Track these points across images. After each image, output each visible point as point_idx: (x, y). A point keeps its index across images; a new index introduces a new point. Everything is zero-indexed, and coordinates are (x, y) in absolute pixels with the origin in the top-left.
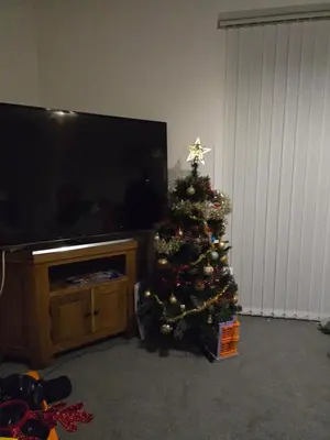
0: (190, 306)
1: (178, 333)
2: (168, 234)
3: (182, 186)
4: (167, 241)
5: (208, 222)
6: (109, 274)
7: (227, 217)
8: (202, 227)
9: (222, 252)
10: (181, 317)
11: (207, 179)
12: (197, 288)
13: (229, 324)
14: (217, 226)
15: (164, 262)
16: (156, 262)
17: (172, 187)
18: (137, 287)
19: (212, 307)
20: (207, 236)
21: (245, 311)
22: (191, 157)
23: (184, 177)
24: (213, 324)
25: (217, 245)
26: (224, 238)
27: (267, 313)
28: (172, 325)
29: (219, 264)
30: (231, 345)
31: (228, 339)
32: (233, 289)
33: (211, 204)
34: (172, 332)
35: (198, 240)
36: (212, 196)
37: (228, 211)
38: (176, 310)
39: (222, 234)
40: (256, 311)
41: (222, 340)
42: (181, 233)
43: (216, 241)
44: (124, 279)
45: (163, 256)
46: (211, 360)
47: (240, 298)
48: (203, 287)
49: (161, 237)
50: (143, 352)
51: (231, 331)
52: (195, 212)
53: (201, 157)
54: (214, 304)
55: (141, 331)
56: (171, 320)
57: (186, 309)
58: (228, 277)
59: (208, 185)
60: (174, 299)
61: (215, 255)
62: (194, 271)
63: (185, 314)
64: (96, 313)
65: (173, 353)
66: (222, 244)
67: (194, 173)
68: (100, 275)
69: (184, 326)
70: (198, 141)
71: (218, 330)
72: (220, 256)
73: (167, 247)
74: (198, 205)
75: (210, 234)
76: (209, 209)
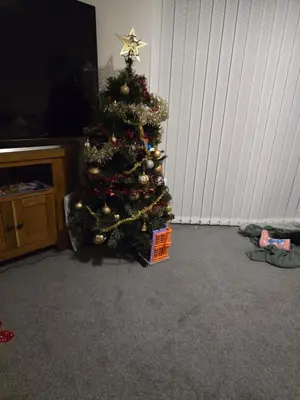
0: (124, 215)
1: (112, 242)
2: (99, 140)
3: (115, 85)
4: (99, 148)
5: (145, 127)
6: (34, 185)
7: (163, 124)
8: (138, 132)
9: (158, 161)
10: (115, 226)
11: (143, 79)
12: (133, 198)
13: (163, 232)
14: (153, 133)
15: (96, 171)
16: (87, 175)
18: (67, 199)
19: (146, 216)
20: (142, 144)
21: (176, 220)
23: (116, 75)
24: (147, 232)
25: (153, 153)
26: (160, 147)
27: (195, 220)
28: (108, 235)
29: (154, 174)
30: (163, 250)
31: (160, 245)
32: (168, 198)
33: (147, 108)
34: (106, 242)
35: (133, 147)
36: (148, 99)
37: (164, 118)
38: (109, 220)
39: (157, 142)
40: (185, 220)
41: (156, 246)
42: (114, 139)
43: (152, 149)
44: (51, 190)
45: (95, 164)
46: (144, 264)
47: (173, 207)
48: (137, 196)
49: (92, 145)
51: (163, 238)
52: (131, 116)
53: (136, 51)
54: (148, 212)
55: (73, 243)
56: (104, 230)
57: (121, 218)
58: (162, 187)
59: (144, 87)
60: (107, 210)
61: (150, 163)
62: (129, 180)
63: (119, 223)
64: (20, 227)
65: (106, 261)
66: (158, 153)
67: (129, 69)
68: (23, 187)
69: (118, 235)
70: (132, 32)
71: (151, 238)
72: (156, 165)
73: (100, 154)
74: (133, 107)
75: (146, 141)
76: (145, 113)
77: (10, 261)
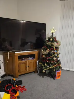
0: (50, 66)
1: (47, 73)
2: (45, 50)
3: (49, 39)
4: (45, 51)
5: (55, 47)
6: (32, 58)
7: (60, 46)
8: (54, 48)
10: (48, 69)
11: (55, 37)
12: (52, 63)
13: (59, 71)
14: (57, 48)
15: (44, 56)
16: (42, 56)
17: (47, 39)
18: (38, 61)
19: (55, 67)
20: (54, 51)
21: (63, 69)
22: (52, 32)
23: (50, 37)
24: (55, 71)
25: (57, 53)
26: (58, 51)
27: (68, 69)
28: (46, 71)
29: (57, 57)
30: (59, 76)
31: (58, 75)
32: (60, 63)
33: (56, 43)
34: (45, 72)
35: (52, 51)
36: (56, 41)
37: (60, 45)
38: (46, 67)
39: (58, 50)
40: (65, 69)
42: (48, 50)
43: (57, 52)
44: (35, 59)
45: (44, 55)
46: (54, 79)
47: (62, 66)
48: (53, 62)
49: (44, 51)
50: (38, 76)
51: (59, 73)
52: (52, 45)
53: (54, 32)
54: (55, 66)
55: (38, 71)
56: (45, 70)
57: (49, 67)
58: (59, 61)
59: (55, 39)
60: (46, 65)
61: (56, 55)
62: (51, 59)
63: (48, 68)
64: (28, 67)
65: (45, 77)
66: (58, 53)
67: (52, 36)
68: (29, 58)
69: (48, 71)
70: (53, 28)
71: (56, 73)
72: (58, 55)
73: (45, 53)
74: (53, 43)
75: (55, 50)
77: (27, 73)
